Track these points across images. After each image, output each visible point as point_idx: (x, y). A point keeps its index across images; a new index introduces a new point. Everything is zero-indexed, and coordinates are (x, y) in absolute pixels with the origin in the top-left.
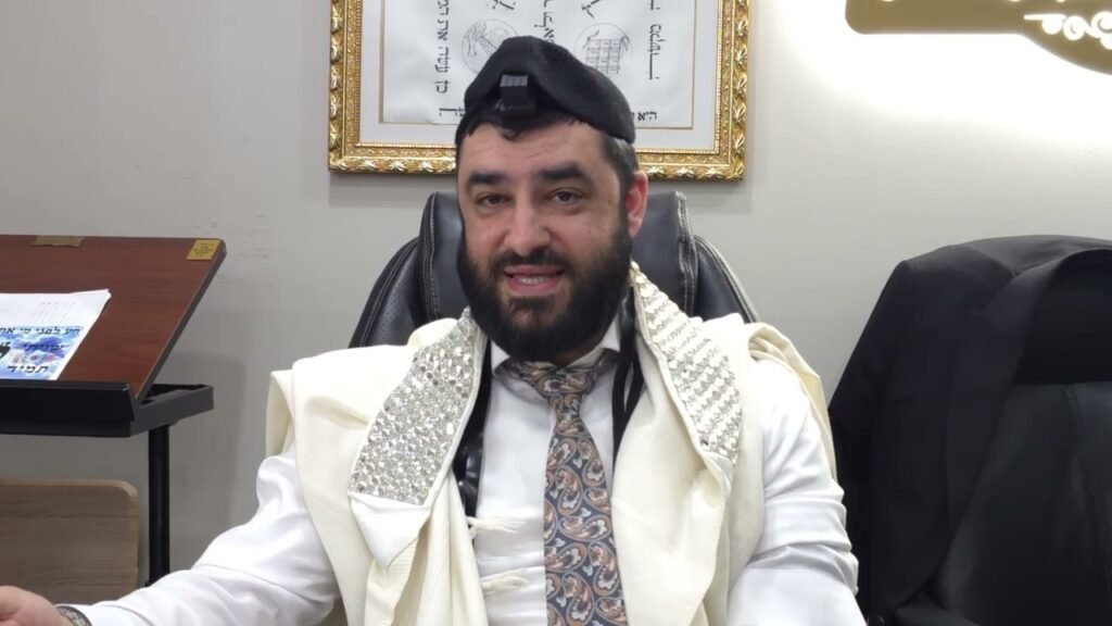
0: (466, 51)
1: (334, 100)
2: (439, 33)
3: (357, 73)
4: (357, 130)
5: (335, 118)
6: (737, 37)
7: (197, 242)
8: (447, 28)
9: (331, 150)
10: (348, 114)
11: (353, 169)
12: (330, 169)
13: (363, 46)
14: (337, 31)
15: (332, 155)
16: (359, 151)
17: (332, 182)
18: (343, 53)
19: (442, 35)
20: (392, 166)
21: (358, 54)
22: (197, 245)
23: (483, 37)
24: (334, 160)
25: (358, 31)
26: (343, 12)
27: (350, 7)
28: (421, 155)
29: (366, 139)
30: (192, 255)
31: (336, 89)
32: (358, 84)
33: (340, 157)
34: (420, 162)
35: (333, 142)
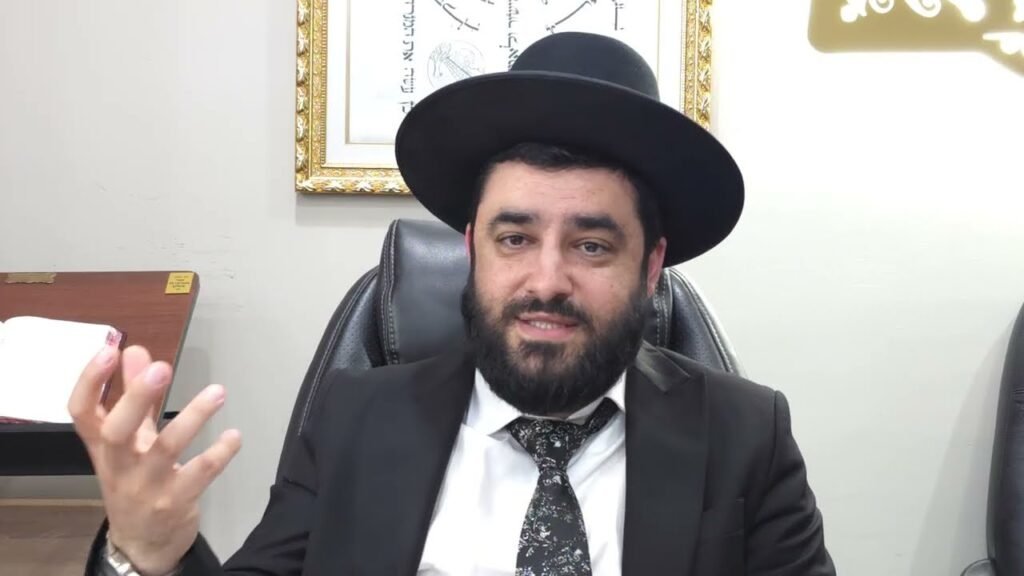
0: (431, 70)
1: (301, 120)
2: (405, 54)
3: (323, 94)
4: (323, 151)
5: (302, 139)
6: (701, 57)
7: (172, 275)
8: (412, 49)
9: (298, 171)
10: (314, 135)
11: (319, 190)
12: (297, 190)
13: (329, 66)
14: (303, 53)
15: (299, 176)
16: (325, 171)
17: (298, 202)
18: (309, 74)
19: (408, 56)
20: (360, 186)
21: (324, 76)
22: (172, 278)
23: (448, 58)
24: (301, 182)
25: (324, 52)
26: (309, 34)
27: (316, 29)
28: (387, 175)
29: (332, 160)
30: (170, 289)
31: (302, 110)
32: (324, 106)
33: (307, 178)
34: (387, 182)
35: (300, 164)
